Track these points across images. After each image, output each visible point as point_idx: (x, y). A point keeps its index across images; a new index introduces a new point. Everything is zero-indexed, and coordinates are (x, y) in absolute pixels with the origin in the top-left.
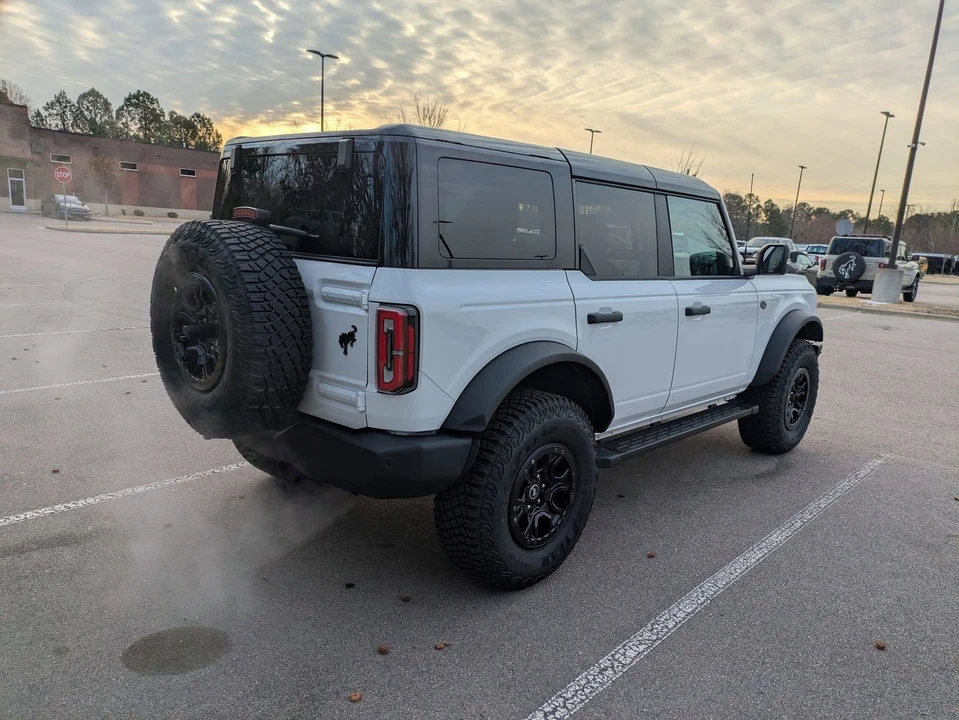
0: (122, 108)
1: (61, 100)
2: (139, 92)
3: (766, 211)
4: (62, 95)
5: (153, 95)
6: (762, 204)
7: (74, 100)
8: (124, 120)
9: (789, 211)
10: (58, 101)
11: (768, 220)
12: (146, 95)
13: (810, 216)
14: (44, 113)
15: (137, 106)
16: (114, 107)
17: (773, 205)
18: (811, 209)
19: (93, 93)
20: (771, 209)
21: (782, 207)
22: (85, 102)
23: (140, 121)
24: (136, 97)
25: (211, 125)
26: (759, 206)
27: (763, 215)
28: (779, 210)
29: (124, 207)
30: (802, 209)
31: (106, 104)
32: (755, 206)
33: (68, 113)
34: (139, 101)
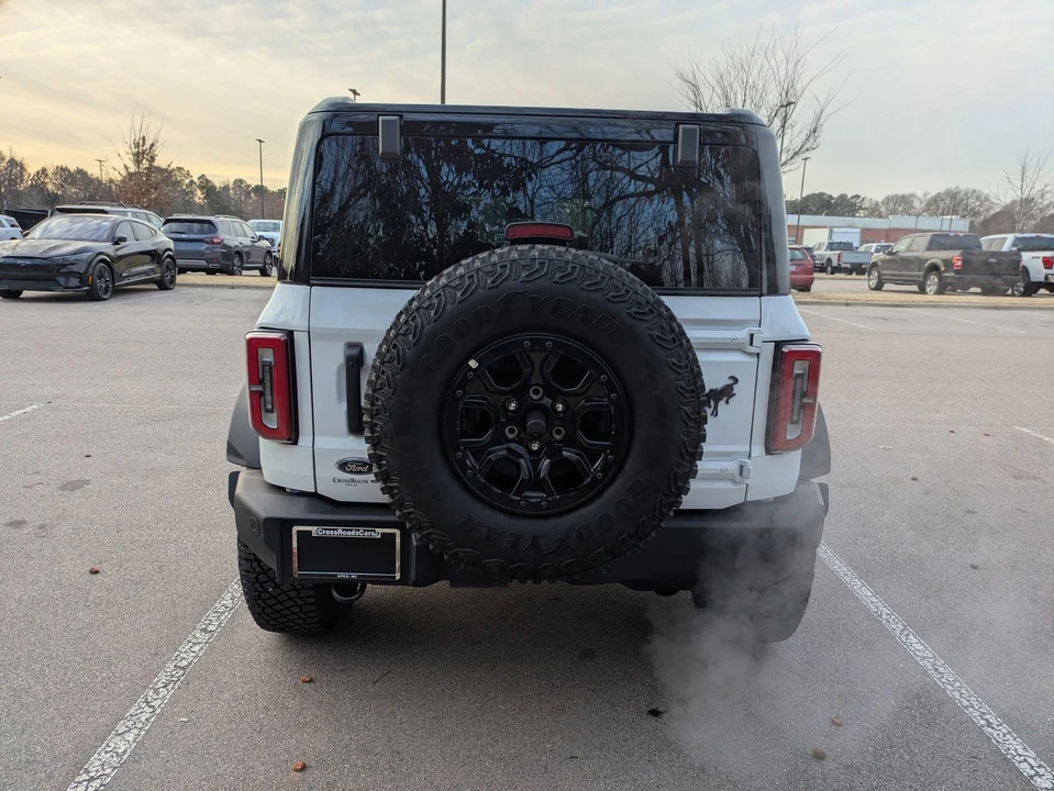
3: (202, 188)
6: (195, 180)
9: (226, 188)
11: (205, 198)
13: (249, 193)
17: (208, 181)
18: (249, 186)
20: (206, 186)
21: (218, 183)
26: (192, 182)
27: (199, 192)
28: (215, 187)
30: (240, 186)
32: (187, 181)
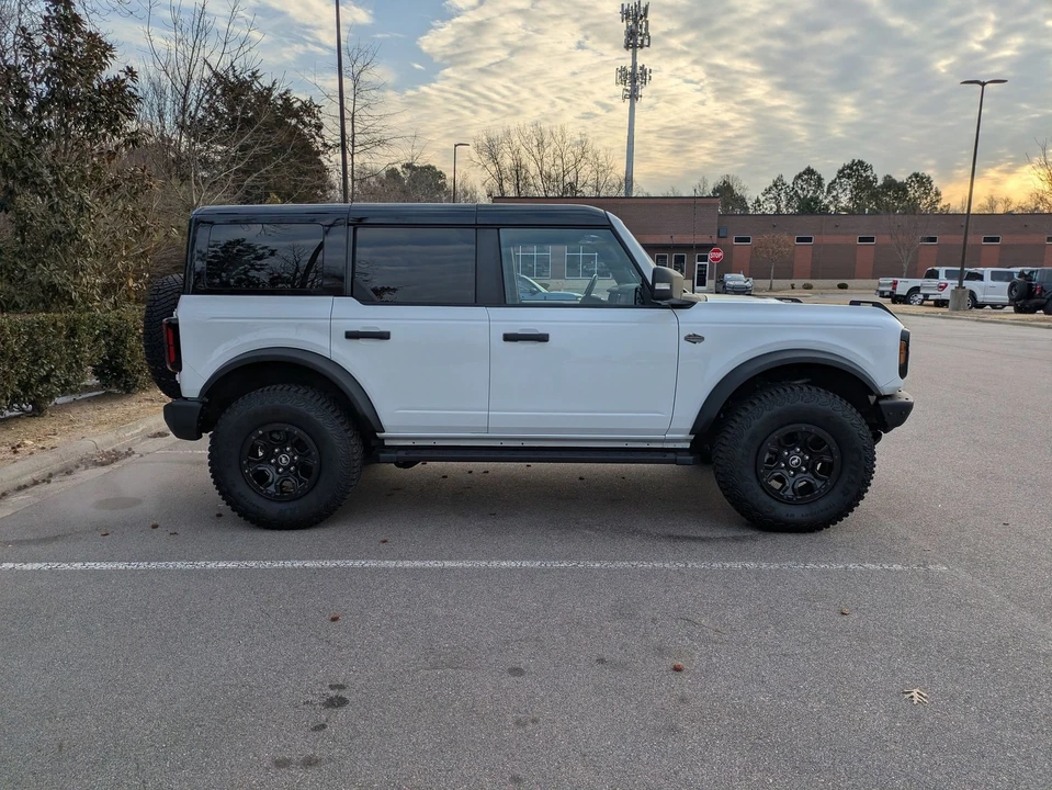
0: (834, 182)
1: (777, 184)
2: (854, 161)
4: (780, 178)
5: (868, 162)
7: (790, 183)
8: (835, 193)
10: (775, 185)
12: (861, 163)
14: (762, 199)
15: (849, 176)
16: (826, 183)
19: (809, 171)
22: (800, 181)
23: (851, 191)
24: (850, 167)
25: (930, 183)
29: (793, 281)
31: (820, 179)
33: (783, 195)
34: (855, 171)
